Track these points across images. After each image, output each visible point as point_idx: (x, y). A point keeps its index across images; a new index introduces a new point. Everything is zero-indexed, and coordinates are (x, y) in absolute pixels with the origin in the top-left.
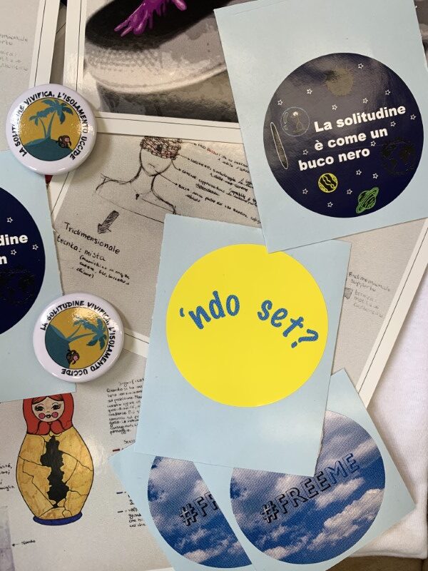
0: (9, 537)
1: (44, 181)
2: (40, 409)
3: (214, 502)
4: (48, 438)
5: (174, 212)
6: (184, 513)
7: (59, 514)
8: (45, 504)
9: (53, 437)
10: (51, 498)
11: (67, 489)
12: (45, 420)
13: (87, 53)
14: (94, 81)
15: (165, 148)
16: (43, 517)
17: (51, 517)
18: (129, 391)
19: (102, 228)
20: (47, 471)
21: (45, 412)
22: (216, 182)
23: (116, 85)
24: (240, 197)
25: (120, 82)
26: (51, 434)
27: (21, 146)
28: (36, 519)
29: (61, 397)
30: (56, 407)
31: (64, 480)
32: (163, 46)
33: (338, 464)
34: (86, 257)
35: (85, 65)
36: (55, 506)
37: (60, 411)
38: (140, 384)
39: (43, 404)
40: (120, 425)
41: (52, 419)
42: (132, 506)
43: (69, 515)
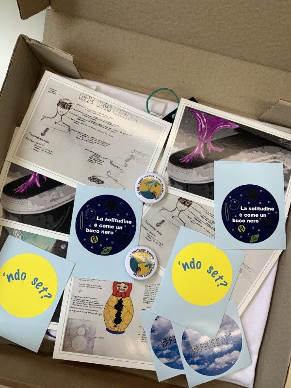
0: (95, 334)
1: (142, 204)
2: (119, 286)
3: (175, 340)
4: (119, 299)
5: (184, 225)
6: (163, 341)
7: (116, 329)
8: (112, 324)
9: (121, 299)
10: (114, 322)
11: (121, 320)
12: (120, 291)
13: (168, 165)
14: (168, 175)
15: (186, 203)
16: (110, 329)
17: (113, 330)
18: (153, 288)
19: (158, 225)
20: (116, 311)
21: (121, 288)
22: (202, 219)
23: (175, 178)
24: (209, 226)
25: (176, 177)
26: (121, 297)
27: (139, 192)
28: (107, 329)
29: (128, 284)
30: (125, 287)
31: (121, 317)
32: (194, 169)
33: (225, 337)
34: (150, 234)
35: (166, 169)
36: (115, 326)
37: (126, 289)
38: (157, 286)
39: (121, 285)
40: (147, 300)
41: (123, 292)
42: (144, 334)
43: (120, 331)
